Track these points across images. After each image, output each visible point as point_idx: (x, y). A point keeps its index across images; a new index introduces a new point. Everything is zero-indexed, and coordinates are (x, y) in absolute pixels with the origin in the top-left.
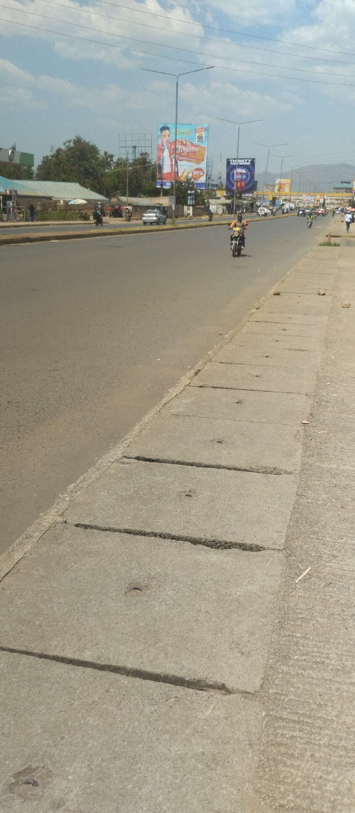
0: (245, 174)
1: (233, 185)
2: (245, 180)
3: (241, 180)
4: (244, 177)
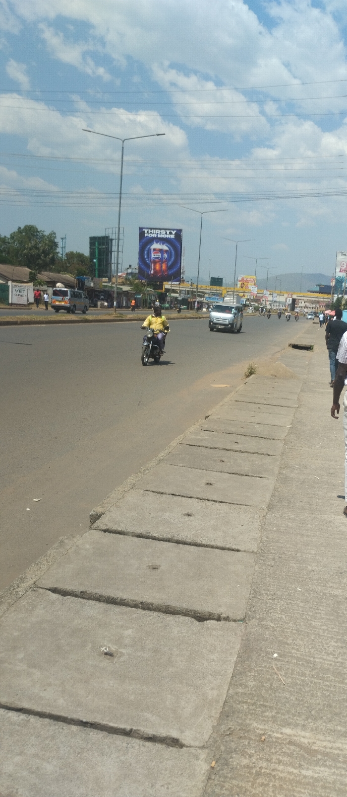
0: (166, 251)
1: (149, 267)
2: (168, 260)
3: (161, 261)
4: (165, 256)
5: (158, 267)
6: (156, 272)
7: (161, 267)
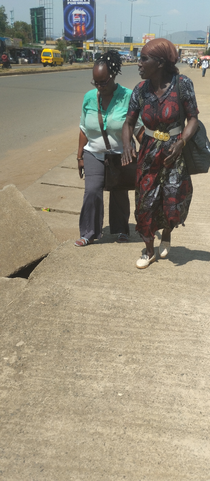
0: (84, 15)
1: (72, 29)
2: (85, 23)
3: (81, 23)
4: (84, 19)
5: (78, 29)
6: (77, 33)
7: (81, 29)
